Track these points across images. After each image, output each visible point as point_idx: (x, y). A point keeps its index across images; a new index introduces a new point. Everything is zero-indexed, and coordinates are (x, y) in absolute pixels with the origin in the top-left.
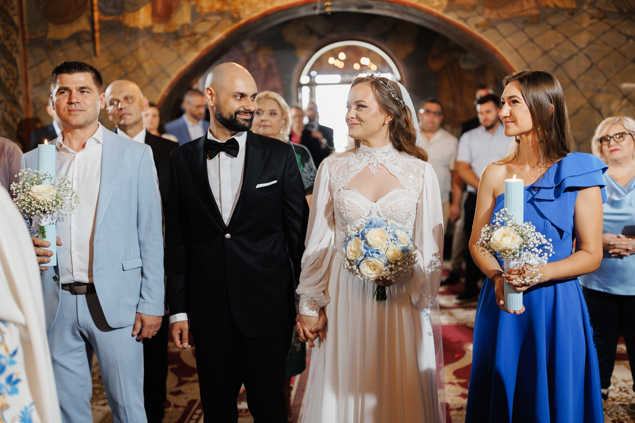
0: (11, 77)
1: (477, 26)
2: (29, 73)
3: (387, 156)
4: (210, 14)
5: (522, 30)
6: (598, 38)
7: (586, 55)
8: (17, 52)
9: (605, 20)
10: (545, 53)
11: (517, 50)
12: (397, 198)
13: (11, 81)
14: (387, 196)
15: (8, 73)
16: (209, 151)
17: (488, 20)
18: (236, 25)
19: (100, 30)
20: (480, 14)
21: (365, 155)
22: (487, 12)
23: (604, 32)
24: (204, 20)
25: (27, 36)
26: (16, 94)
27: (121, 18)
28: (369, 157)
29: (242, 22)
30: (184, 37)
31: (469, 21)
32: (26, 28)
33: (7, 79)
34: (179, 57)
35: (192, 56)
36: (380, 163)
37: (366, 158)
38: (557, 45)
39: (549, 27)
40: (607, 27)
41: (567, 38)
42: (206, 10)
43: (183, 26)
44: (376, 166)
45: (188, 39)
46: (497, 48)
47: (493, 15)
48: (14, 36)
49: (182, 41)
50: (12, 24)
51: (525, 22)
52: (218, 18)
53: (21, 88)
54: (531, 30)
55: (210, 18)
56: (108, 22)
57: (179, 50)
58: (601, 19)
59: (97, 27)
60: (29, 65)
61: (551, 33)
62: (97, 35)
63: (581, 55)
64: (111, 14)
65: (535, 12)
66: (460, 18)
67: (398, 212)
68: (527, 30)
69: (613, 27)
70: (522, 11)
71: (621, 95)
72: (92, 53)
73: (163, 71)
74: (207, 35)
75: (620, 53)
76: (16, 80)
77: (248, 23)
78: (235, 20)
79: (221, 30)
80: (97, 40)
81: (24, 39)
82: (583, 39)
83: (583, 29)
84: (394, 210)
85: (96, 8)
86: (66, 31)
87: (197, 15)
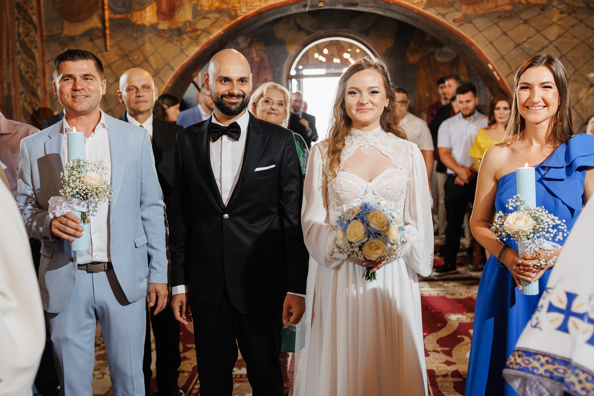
0: (30, 70)
1: (454, 21)
2: (46, 66)
3: (377, 138)
4: (210, 12)
5: (497, 24)
6: (567, 31)
7: (556, 47)
8: (36, 47)
9: (573, 15)
10: (518, 45)
11: (491, 43)
12: (391, 177)
13: (30, 74)
14: (381, 176)
15: (28, 67)
16: (212, 134)
17: (465, 15)
18: (233, 22)
19: (110, 26)
20: (457, 10)
21: (356, 138)
22: (464, 7)
23: (573, 26)
24: (204, 18)
25: (45, 33)
26: (35, 86)
27: (129, 16)
28: (360, 140)
29: (239, 18)
30: (186, 33)
31: (447, 16)
32: (44, 26)
33: (27, 72)
34: (182, 51)
35: (194, 50)
36: (371, 146)
37: (357, 141)
38: (529, 38)
39: (522, 21)
40: (575, 21)
41: (538, 31)
42: (207, 9)
43: (185, 23)
44: (368, 148)
45: (189, 34)
46: (473, 41)
47: (470, 11)
48: (33, 33)
49: (185, 36)
50: (31, 22)
51: (499, 17)
52: (217, 16)
53: (39, 80)
54: (505, 24)
55: (209, 16)
56: (117, 19)
57: (181, 44)
58: (570, 14)
59: (107, 24)
60: (46, 60)
61: (523, 27)
62: (108, 32)
63: (551, 47)
64: (120, 13)
65: (508, 8)
66: (439, 14)
67: (393, 190)
68: (501, 24)
69: (581, 21)
70: (497, 7)
71: (588, 84)
72: (104, 49)
73: (168, 64)
74: (206, 31)
75: (587, 45)
76: (35, 73)
77: (244, 19)
78: (232, 17)
79: (220, 27)
80: (108, 37)
81: (42, 36)
82: (553, 32)
83: (553, 23)
84: (389, 188)
85: (106, 7)
86: (79, 29)
87: (198, 13)
